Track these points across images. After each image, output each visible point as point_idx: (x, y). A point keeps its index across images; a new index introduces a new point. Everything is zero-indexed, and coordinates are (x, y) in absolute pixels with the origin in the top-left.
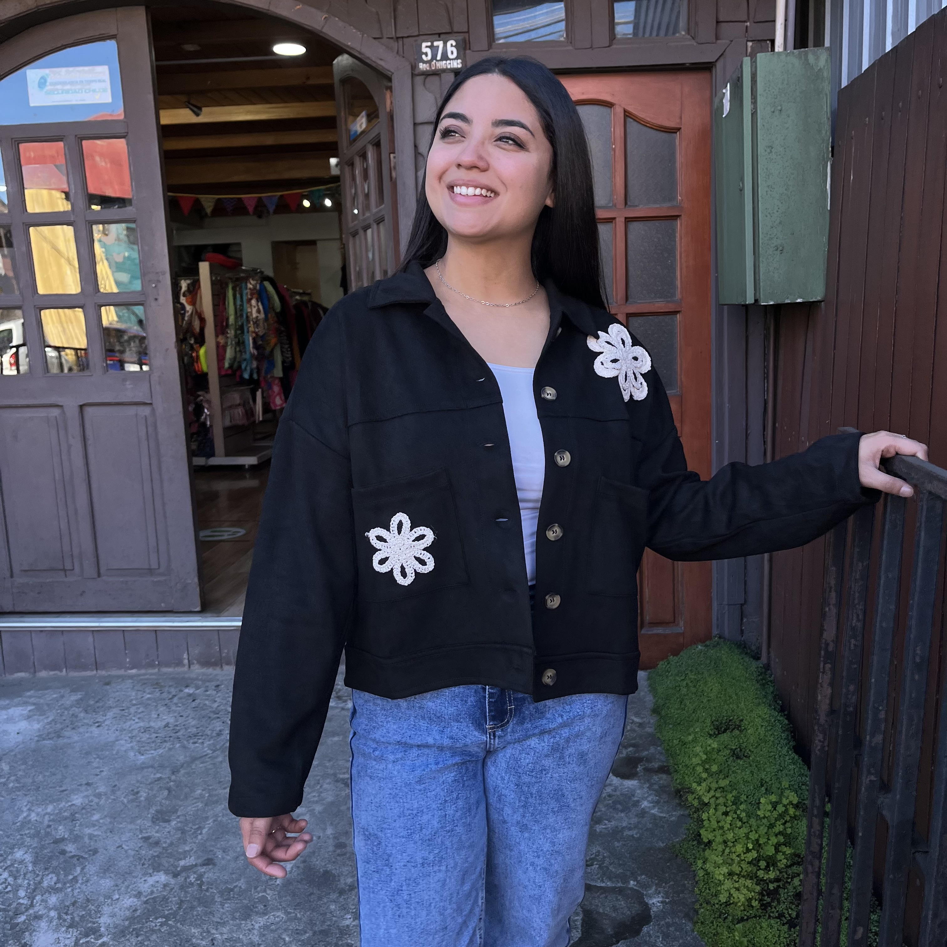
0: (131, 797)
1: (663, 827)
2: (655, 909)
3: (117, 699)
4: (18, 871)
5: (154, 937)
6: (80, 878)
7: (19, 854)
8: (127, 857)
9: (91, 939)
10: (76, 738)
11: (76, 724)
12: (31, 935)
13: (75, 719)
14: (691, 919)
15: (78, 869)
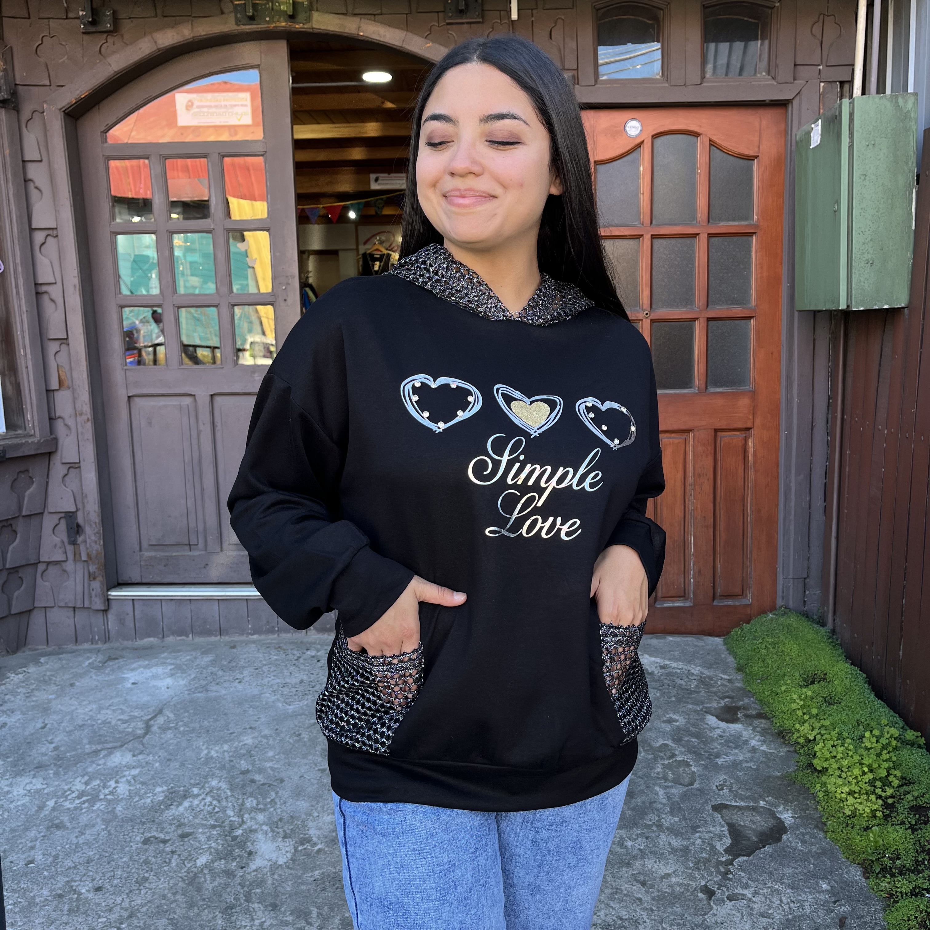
0: (295, 738)
1: (774, 760)
2: (788, 822)
3: (247, 660)
4: (219, 796)
6: (277, 800)
7: (214, 783)
8: (312, 784)
9: (308, 846)
10: (224, 692)
11: (218, 680)
12: (252, 844)
13: (215, 677)
14: (822, 830)
15: (273, 794)
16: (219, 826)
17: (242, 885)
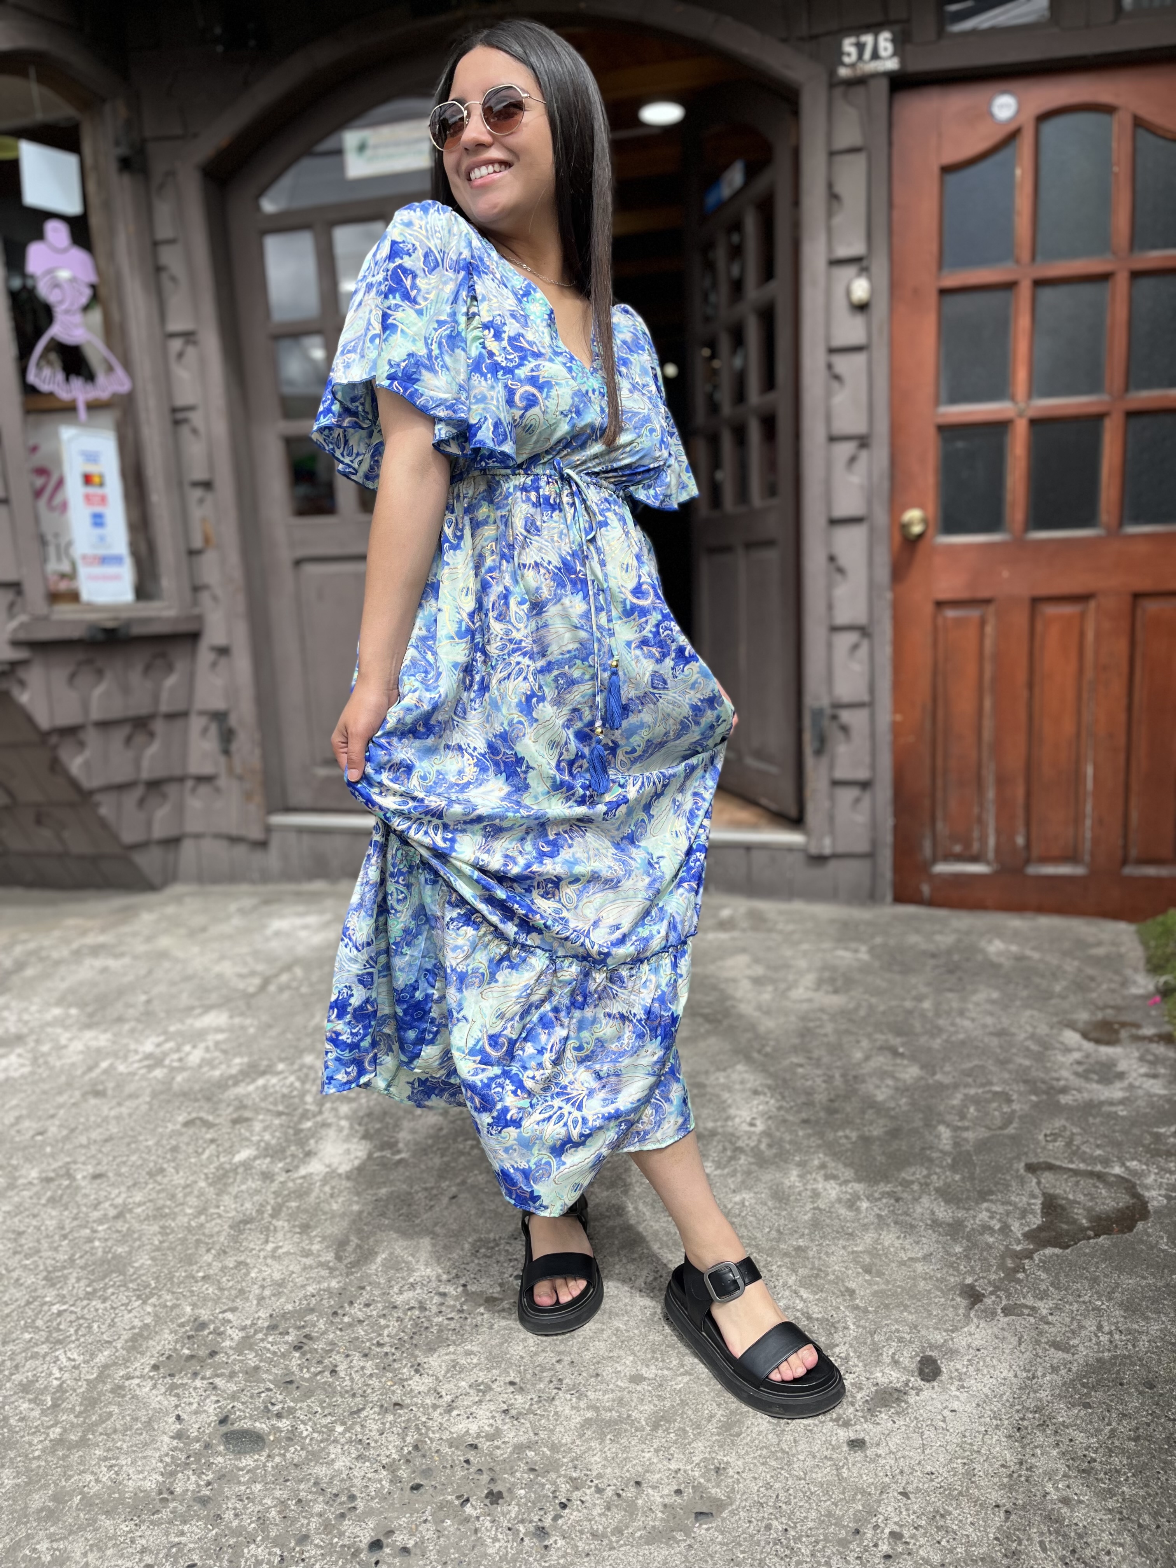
2: (1155, 1204)
5: (462, 1159)
9: (387, 1153)
12: (317, 1142)
16: (287, 1114)
17: (277, 1194)
